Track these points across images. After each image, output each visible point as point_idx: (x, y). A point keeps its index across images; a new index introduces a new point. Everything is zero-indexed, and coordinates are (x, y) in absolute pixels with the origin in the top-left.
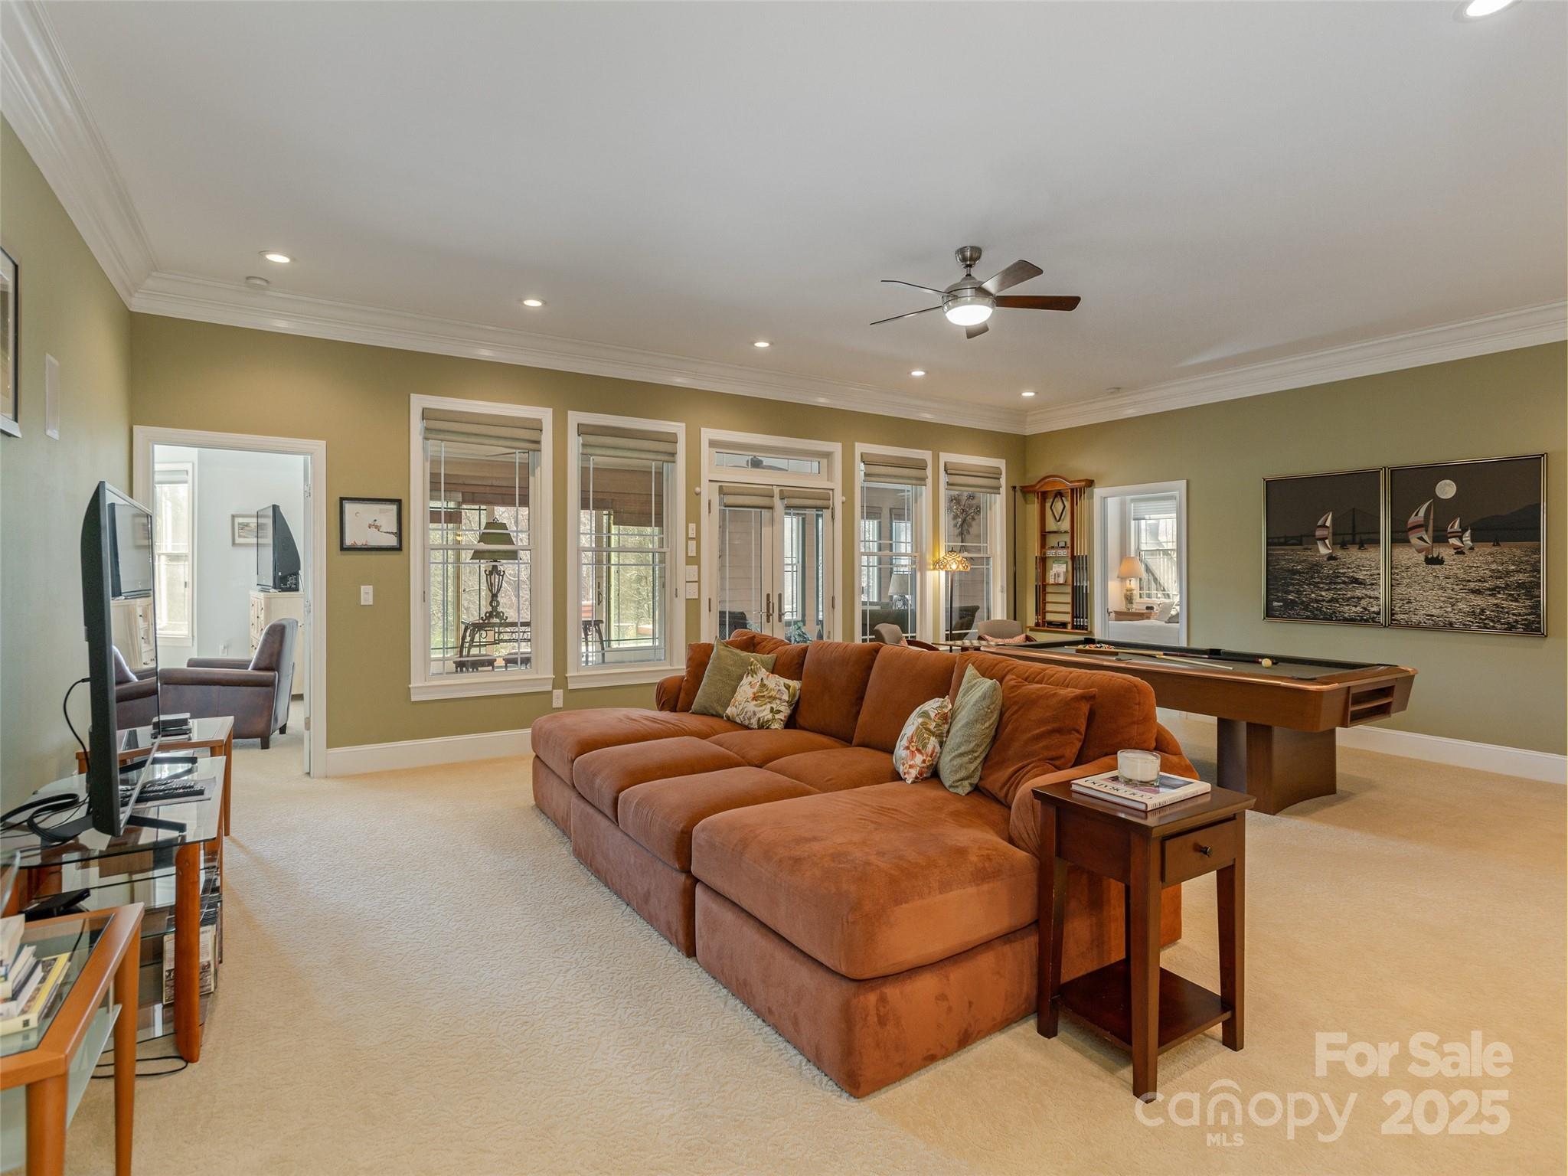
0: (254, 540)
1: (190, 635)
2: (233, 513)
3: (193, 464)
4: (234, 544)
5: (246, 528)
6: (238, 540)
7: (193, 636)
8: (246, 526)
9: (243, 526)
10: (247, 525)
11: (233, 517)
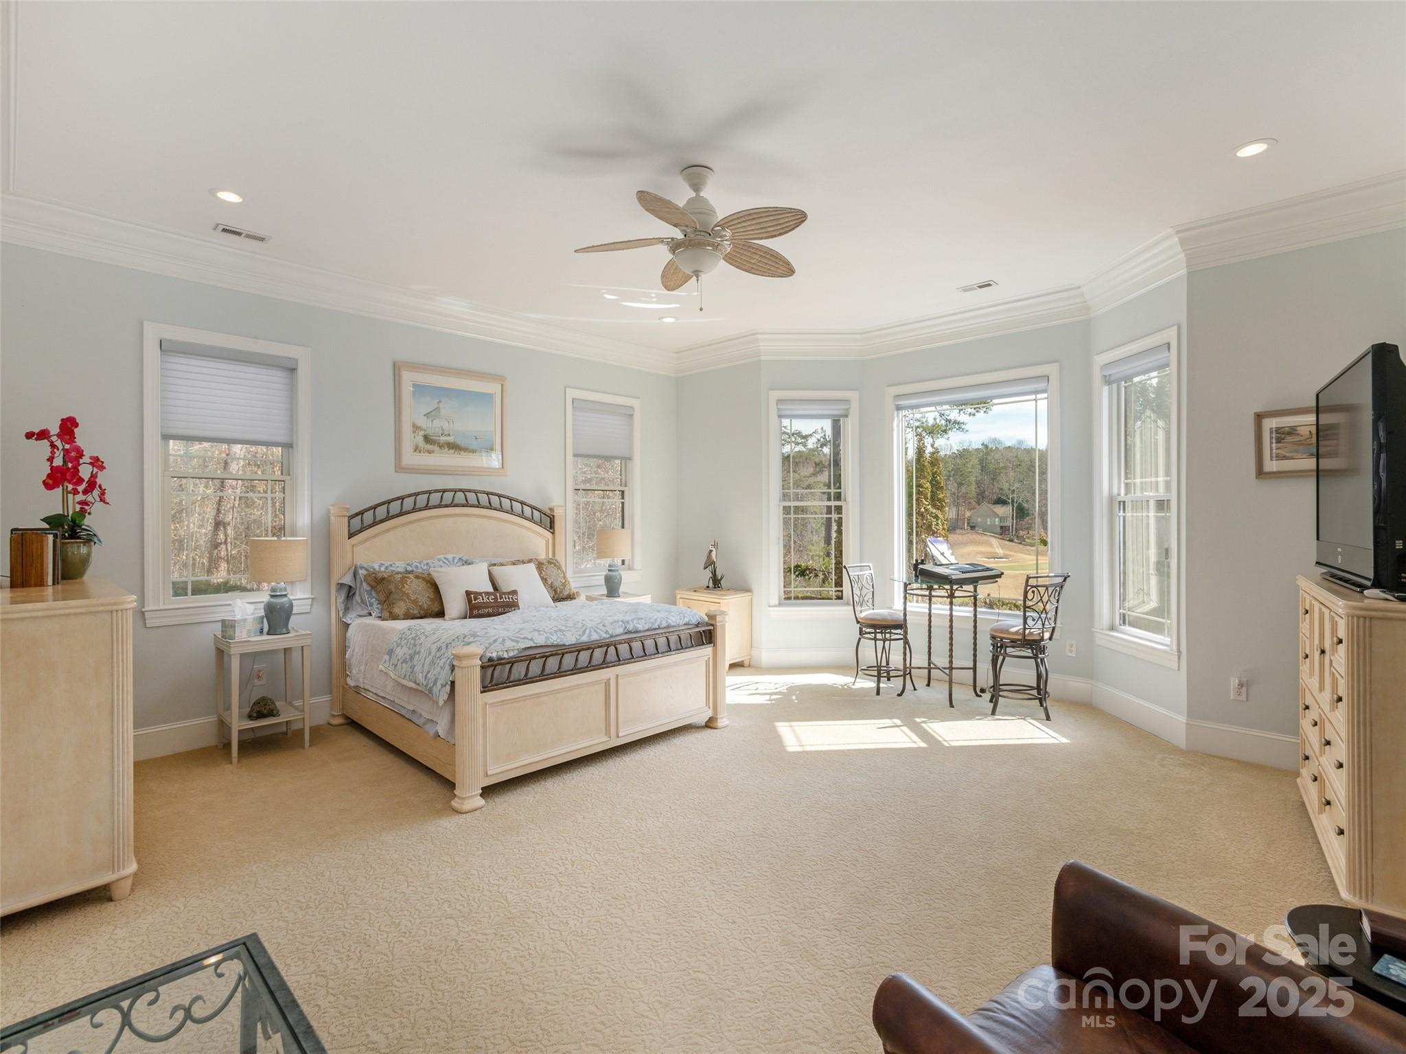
0: (1310, 463)
1: (1175, 648)
2: (1258, 410)
3: (1179, 328)
4: (1260, 473)
5: (1289, 439)
6: (1271, 465)
7: (1179, 651)
8: (1289, 433)
9: (1281, 435)
10: (1292, 431)
11: (1259, 417)
